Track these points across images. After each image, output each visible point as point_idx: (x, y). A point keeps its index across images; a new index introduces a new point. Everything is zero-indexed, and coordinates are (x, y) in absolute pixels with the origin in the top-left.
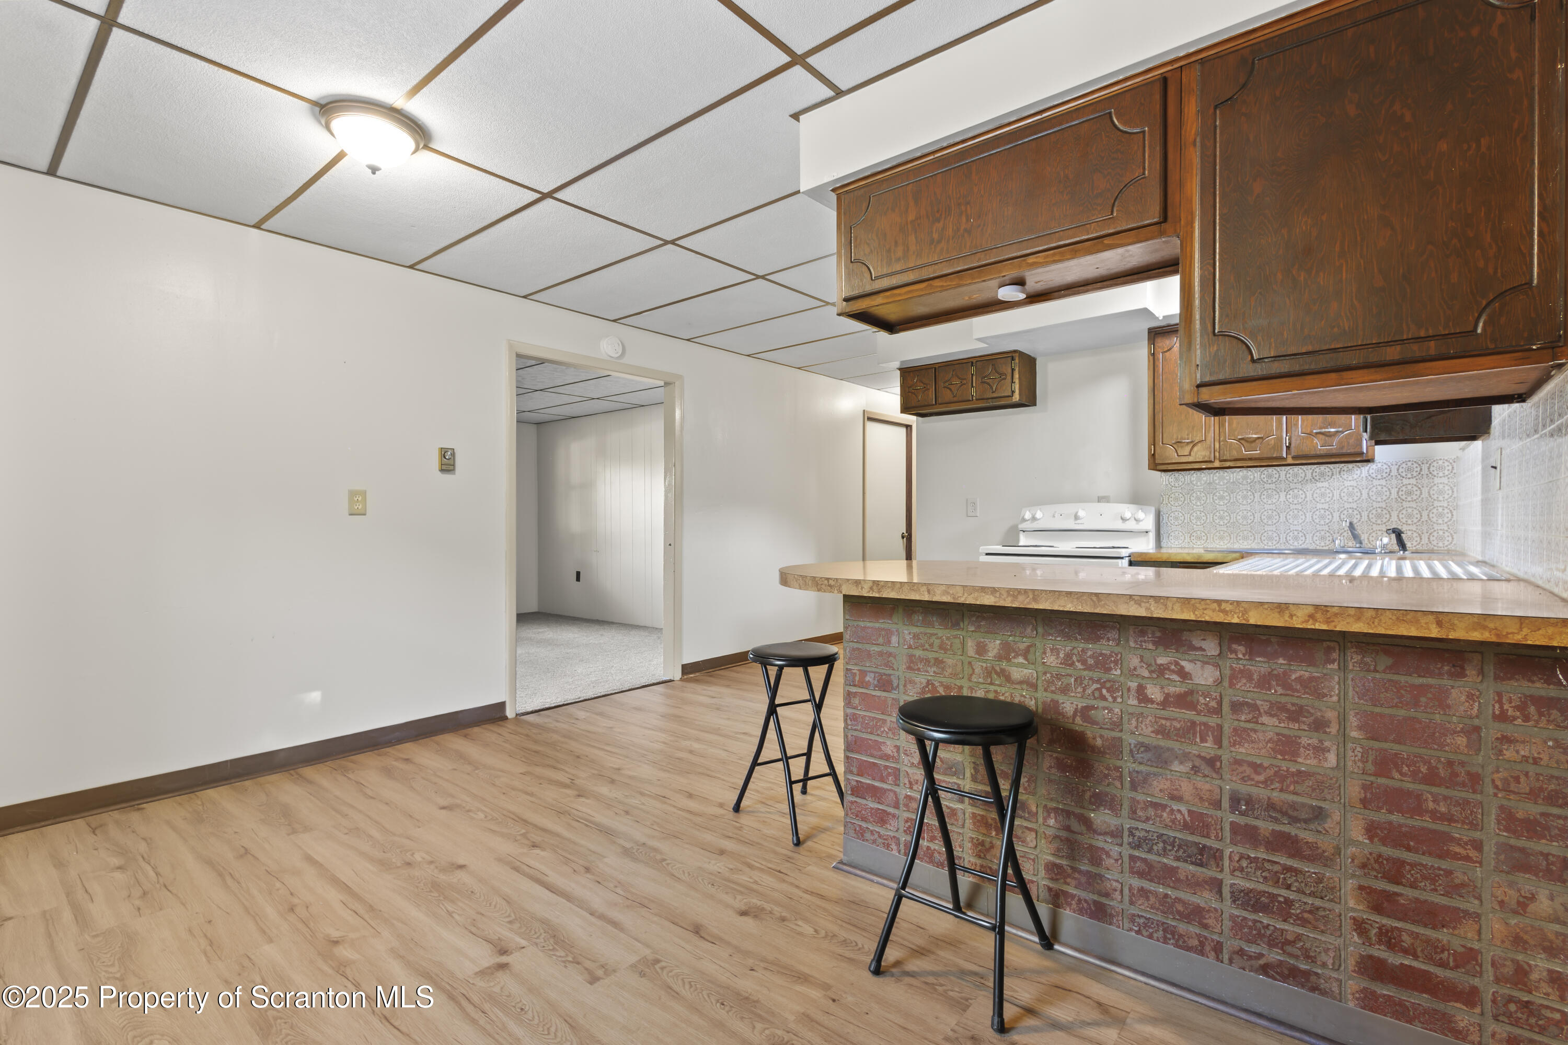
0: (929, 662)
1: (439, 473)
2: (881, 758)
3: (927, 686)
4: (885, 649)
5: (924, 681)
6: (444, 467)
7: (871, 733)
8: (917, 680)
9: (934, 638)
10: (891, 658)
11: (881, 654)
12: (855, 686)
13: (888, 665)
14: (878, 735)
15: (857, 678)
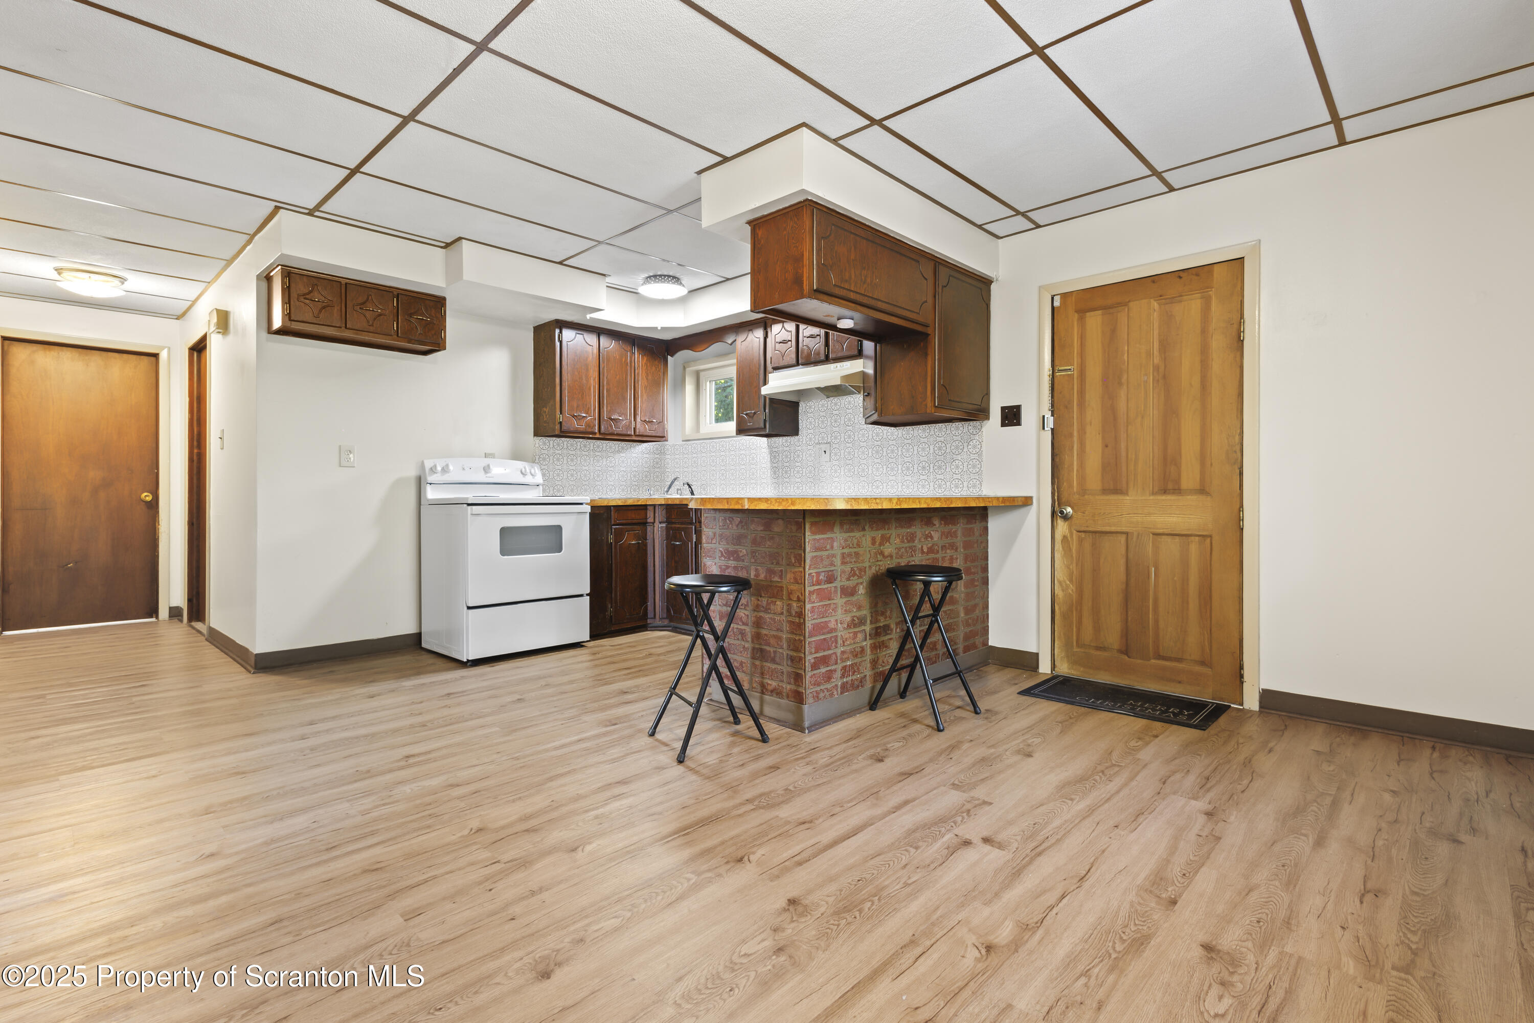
0: (852, 555)
2: (829, 633)
3: (851, 572)
4: (831, 552)
5: (850, 569)
7: (823, 617)
8: (846, 570)
9: (854, 539)
10: (834, 559)
11: (828, 557)
12: (813, 585)
13: (832, 564)
14: (827, 617)
15: (815, 579)
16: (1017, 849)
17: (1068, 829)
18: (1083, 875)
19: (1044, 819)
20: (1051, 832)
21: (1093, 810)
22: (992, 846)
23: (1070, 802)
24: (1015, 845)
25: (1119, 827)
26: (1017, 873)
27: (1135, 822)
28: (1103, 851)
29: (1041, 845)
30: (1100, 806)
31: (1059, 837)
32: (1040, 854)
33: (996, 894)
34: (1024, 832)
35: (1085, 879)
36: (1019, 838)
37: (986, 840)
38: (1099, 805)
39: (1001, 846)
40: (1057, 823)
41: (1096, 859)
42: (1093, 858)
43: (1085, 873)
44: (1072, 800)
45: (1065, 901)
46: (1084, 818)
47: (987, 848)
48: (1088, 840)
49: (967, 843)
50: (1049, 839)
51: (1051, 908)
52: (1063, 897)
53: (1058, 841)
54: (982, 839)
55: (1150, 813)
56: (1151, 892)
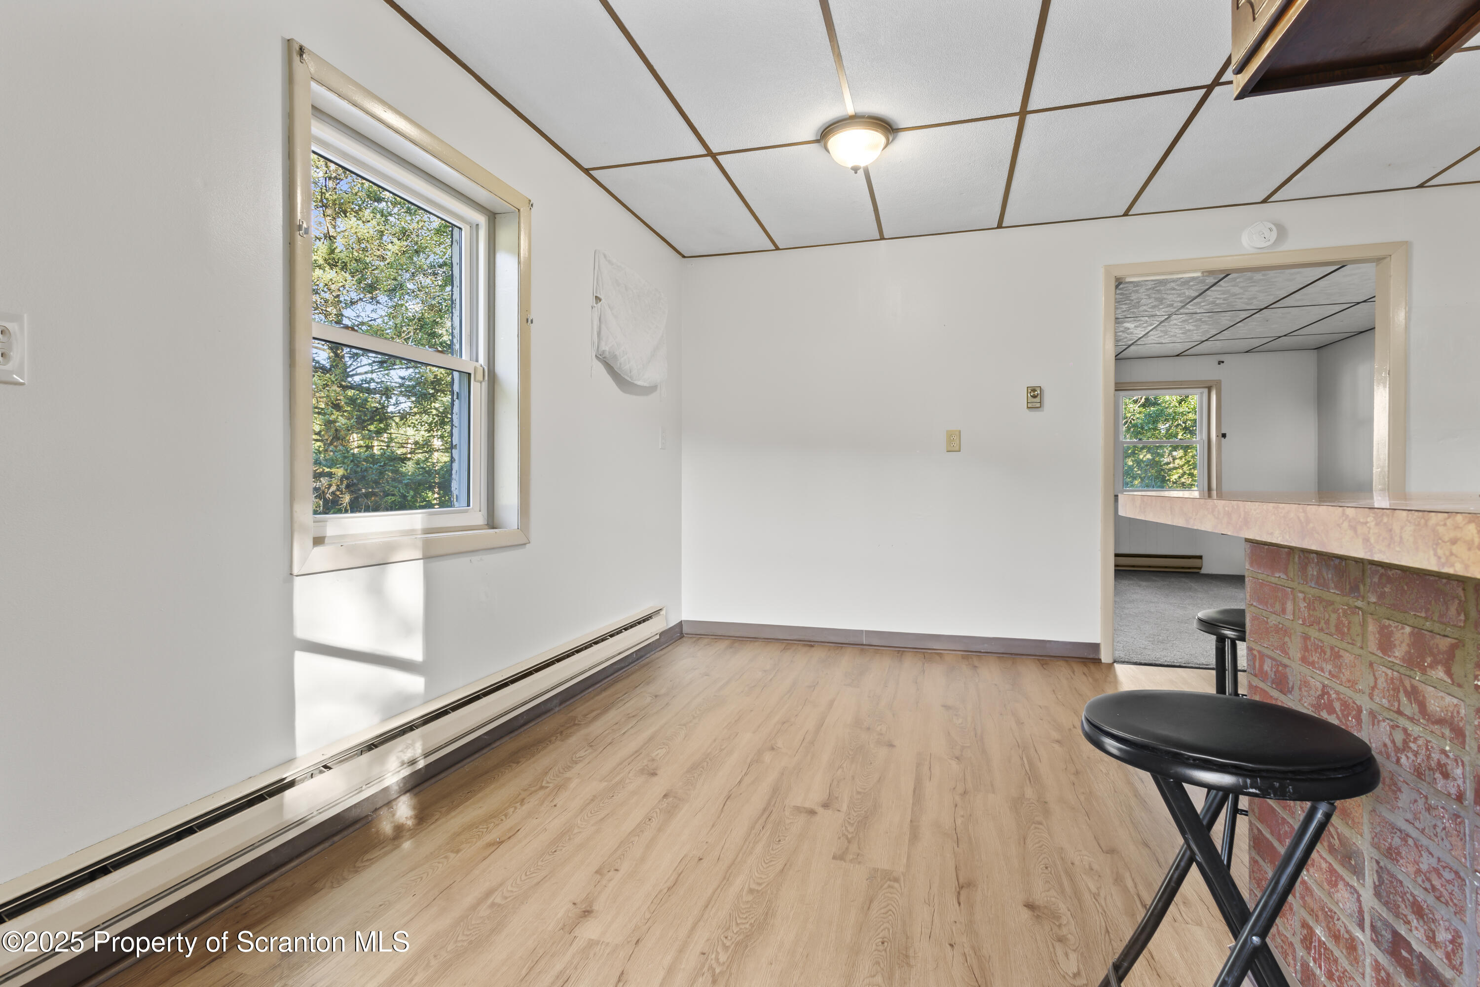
0: (1325, 653)
1: (1027, 410)
6: (1030, 405)
10: (1287, 639)
13: (1284, 649)
16: (784, 810)
17: (747, 843)
18: (729, 800)
19: (772, 849)
20: (761, 835)
21: (724, 878)
22: (804, 808)
23: (753, 886)
24: (787, 813)
25: (697, 859)
26: (775, 790)
27: (680, 871)
28: (713, 826)
29: (767, 819)
30: (717, 889)
31: (753, 832)
32: (765, 810)
33: (783, 774)
34: (786, 829)
35: (726, 798)
36: (788, 821)
37: (812, 812)
38: (719, 890)
39: (798, 810)
40: (759, 848)
41: (719, 817)
42: (721, 817)
43: (727, 803)
44: (751, 891)
45: (738, 780)
46: (733, 863)
47: (808, 805)
48: (727, 835)
49: (826, 806)
50: (761, 827)
51: (746, 774)
52: (740, 782)
53: (753, 828)
54: (816, 813)
55: (661, 891)
56: (680, 800)
